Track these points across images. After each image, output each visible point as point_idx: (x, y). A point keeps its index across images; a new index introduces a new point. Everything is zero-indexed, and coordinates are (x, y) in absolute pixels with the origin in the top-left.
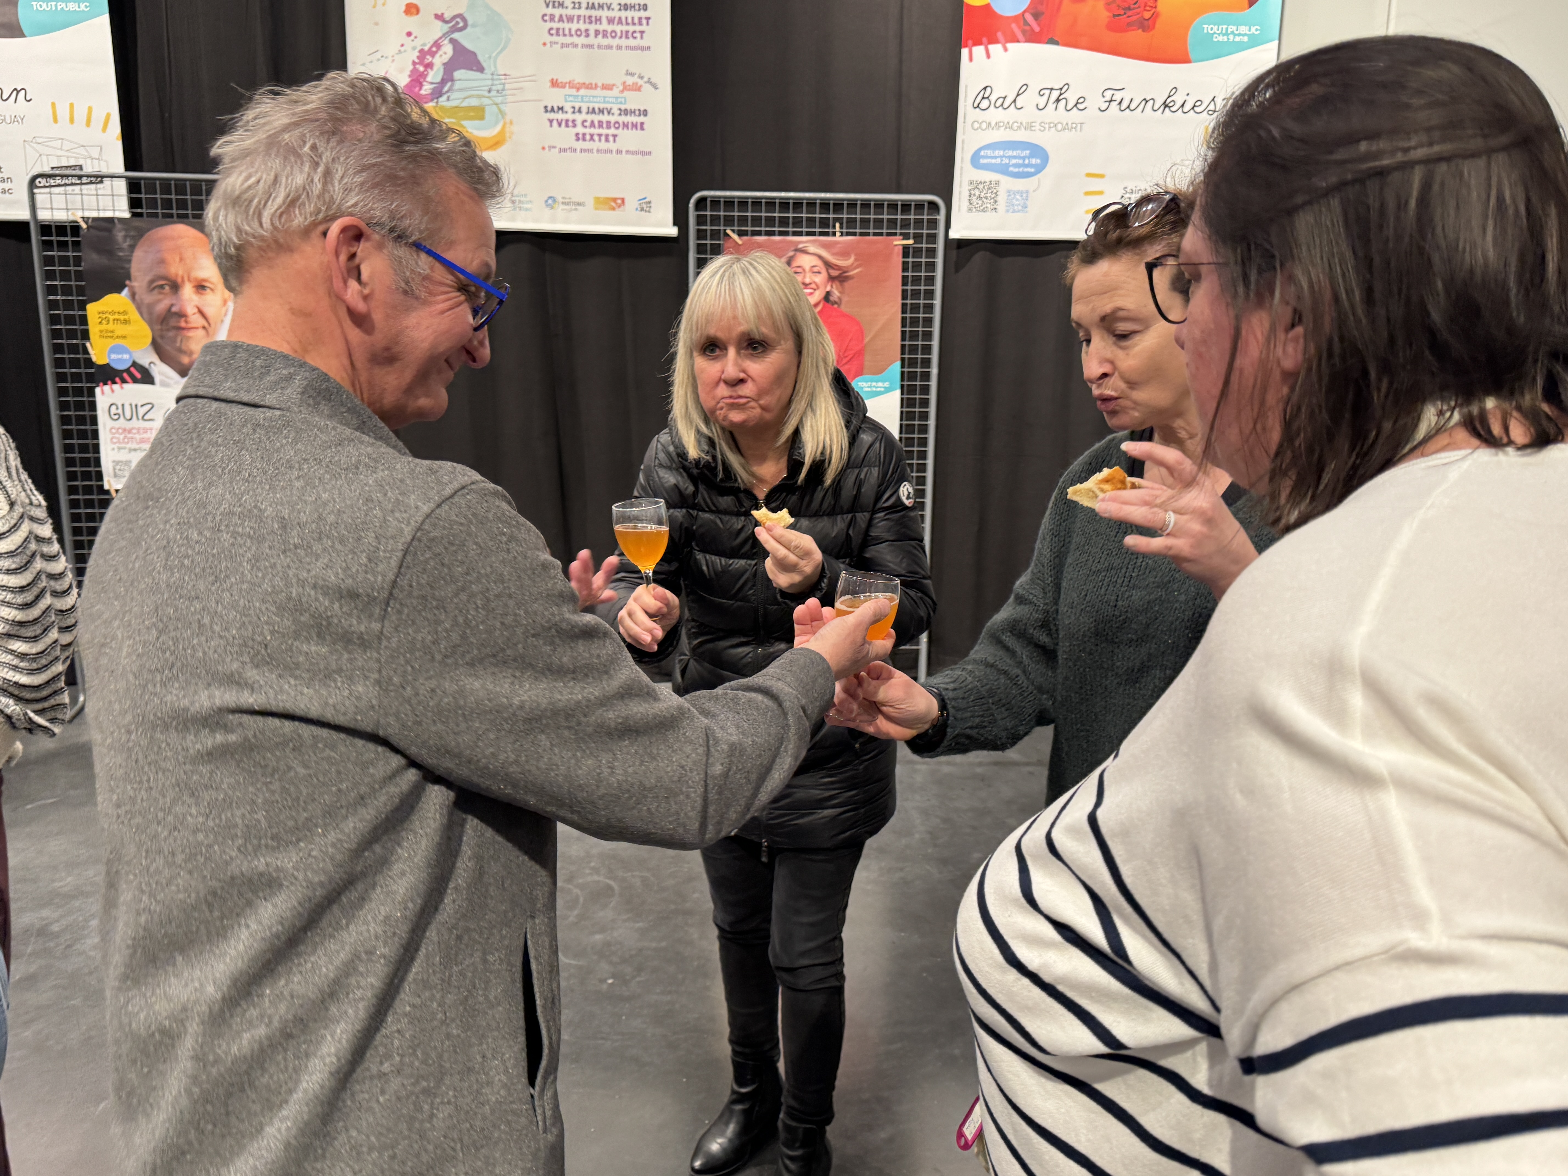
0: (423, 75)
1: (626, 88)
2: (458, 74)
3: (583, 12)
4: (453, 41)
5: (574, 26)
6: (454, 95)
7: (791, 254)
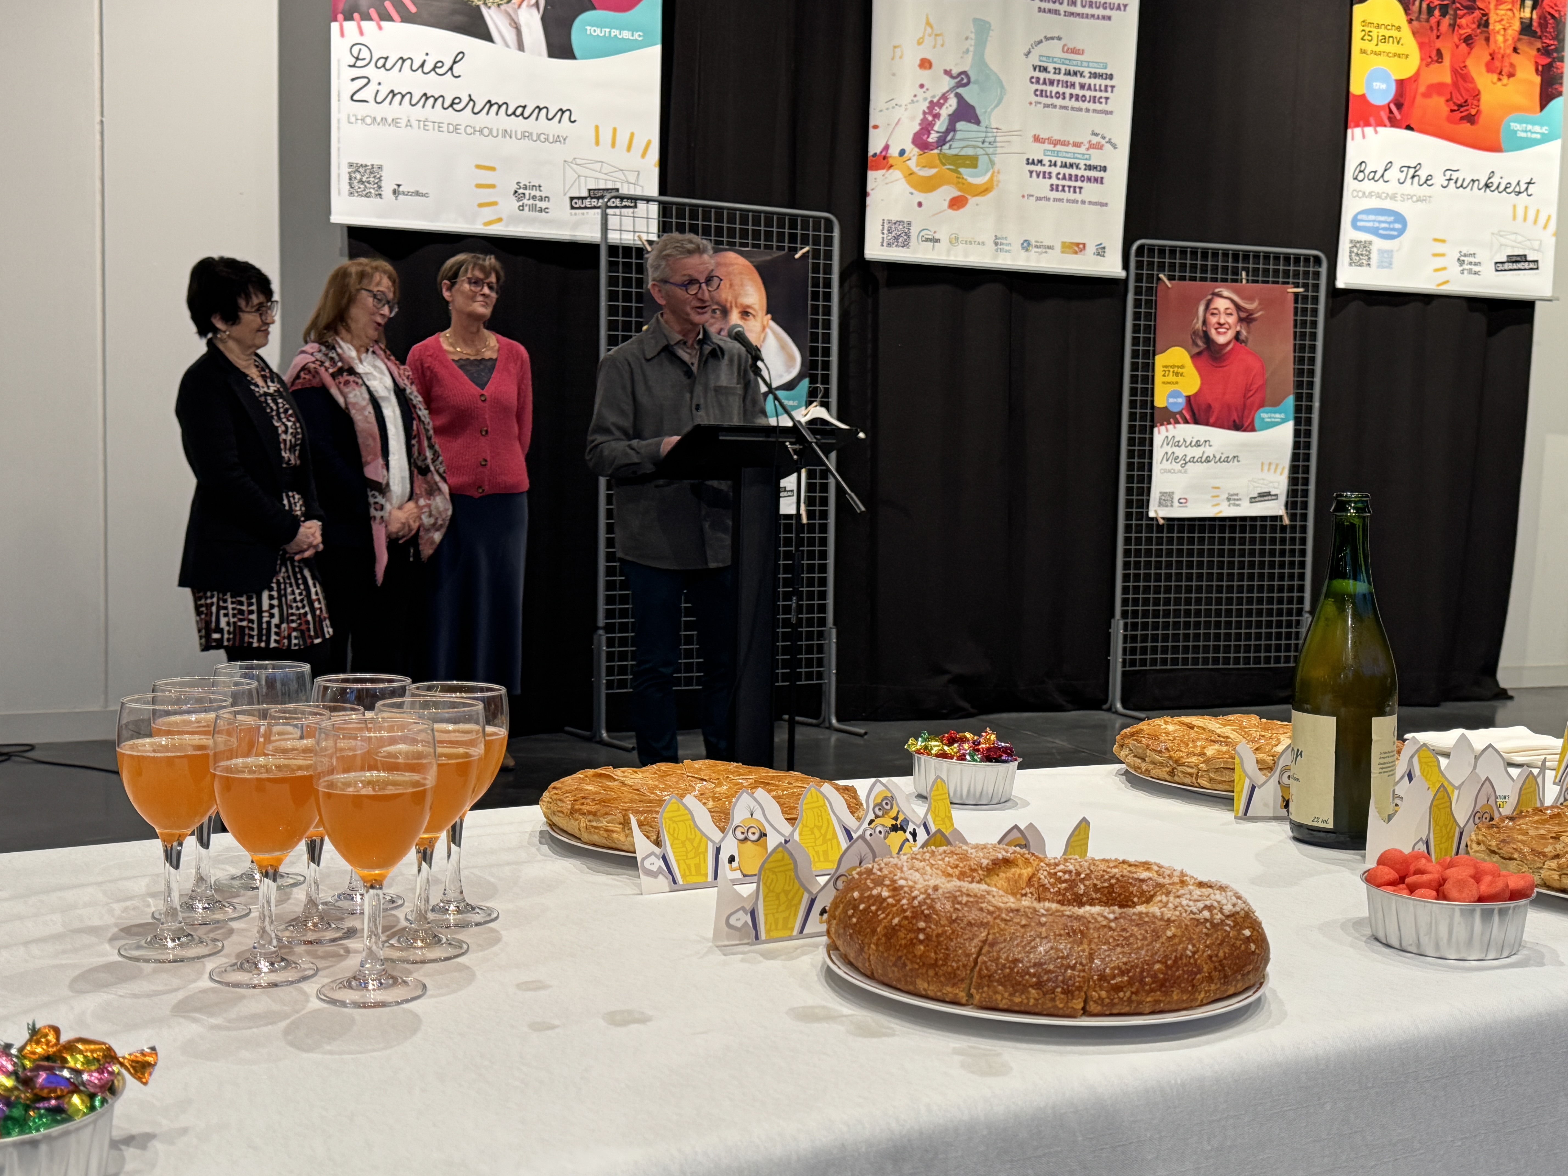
0: (931, 125)
1: (1092, 146)
2: (960, 125)
3: (1062, 77)
4: (959, 96)
5: (1055, 89)
6: (955, 144)
7: (1209, 297)
